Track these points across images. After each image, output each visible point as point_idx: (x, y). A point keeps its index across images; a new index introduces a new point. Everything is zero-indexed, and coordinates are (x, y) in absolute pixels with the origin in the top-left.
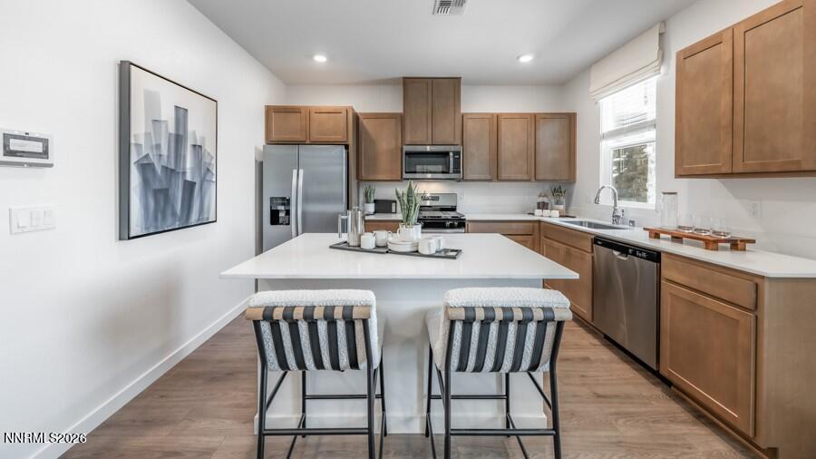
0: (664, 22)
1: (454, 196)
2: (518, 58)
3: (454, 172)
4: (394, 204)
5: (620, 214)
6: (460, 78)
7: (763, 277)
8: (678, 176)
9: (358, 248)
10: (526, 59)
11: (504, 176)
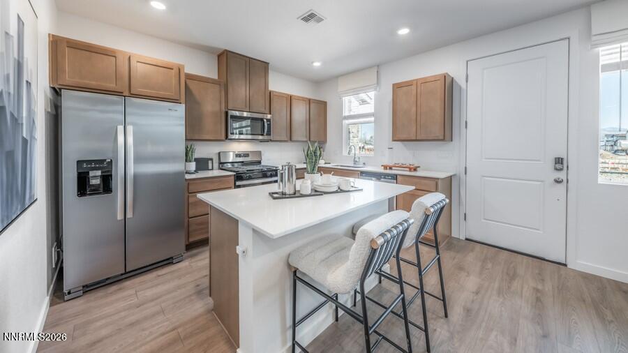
0: (378, 66)
1: (259, 153)
2: (312, 63)
3: (267, 135)
4: (210, 162)
5: (357, 160)
6: (268, 64)
7: (438, 179)
8: (394, 140)
9: (296, 195)
10: (317, 64)
11: (294, 138)
